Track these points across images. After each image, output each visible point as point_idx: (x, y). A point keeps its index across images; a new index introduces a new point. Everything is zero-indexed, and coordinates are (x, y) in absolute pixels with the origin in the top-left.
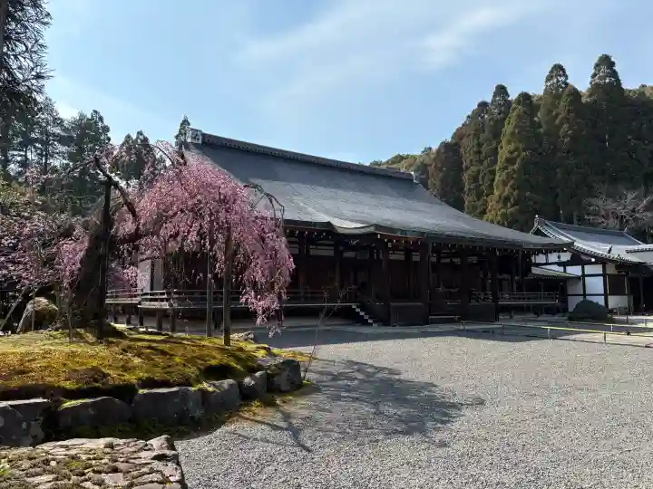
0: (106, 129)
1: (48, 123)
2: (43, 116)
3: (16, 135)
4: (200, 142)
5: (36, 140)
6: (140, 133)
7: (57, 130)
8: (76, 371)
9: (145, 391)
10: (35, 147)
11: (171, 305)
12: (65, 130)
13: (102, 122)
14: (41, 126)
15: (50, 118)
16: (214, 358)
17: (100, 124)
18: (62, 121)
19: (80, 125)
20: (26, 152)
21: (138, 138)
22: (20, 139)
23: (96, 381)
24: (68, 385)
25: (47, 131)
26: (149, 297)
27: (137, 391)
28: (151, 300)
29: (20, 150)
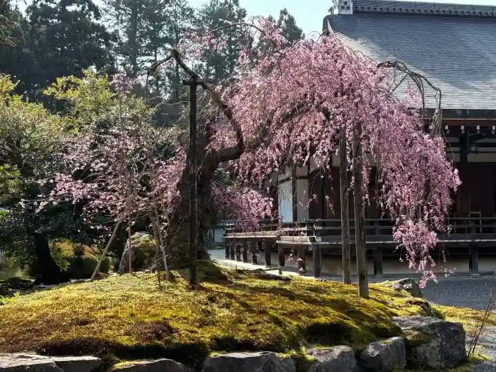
0: (242, 14)
1: (176, 16)
2: (171, 9)
3: (143, 35)
4: (351, 12)
5: (166, 40)
6: (284, 12)
7: (187, 24)
8: (142, 323)
9: (219, 355)
10: (165, 49)
11: (313, 240)
12: (196, 22)
13: (237, 5)
14: (169, 22)
15: (179, 10)
16: (326, 314)
17: (235, 7)
18: (191, 11)
19: (212, 13)
20: (156, 56)
21: (282, 18)
22: (148, 41)
23: (159, 337)
24: (125, 341)
25: (176, 27)
26: (288, 229)
27: (208, 353)
28: (291, 234)
29: (149, 55)
